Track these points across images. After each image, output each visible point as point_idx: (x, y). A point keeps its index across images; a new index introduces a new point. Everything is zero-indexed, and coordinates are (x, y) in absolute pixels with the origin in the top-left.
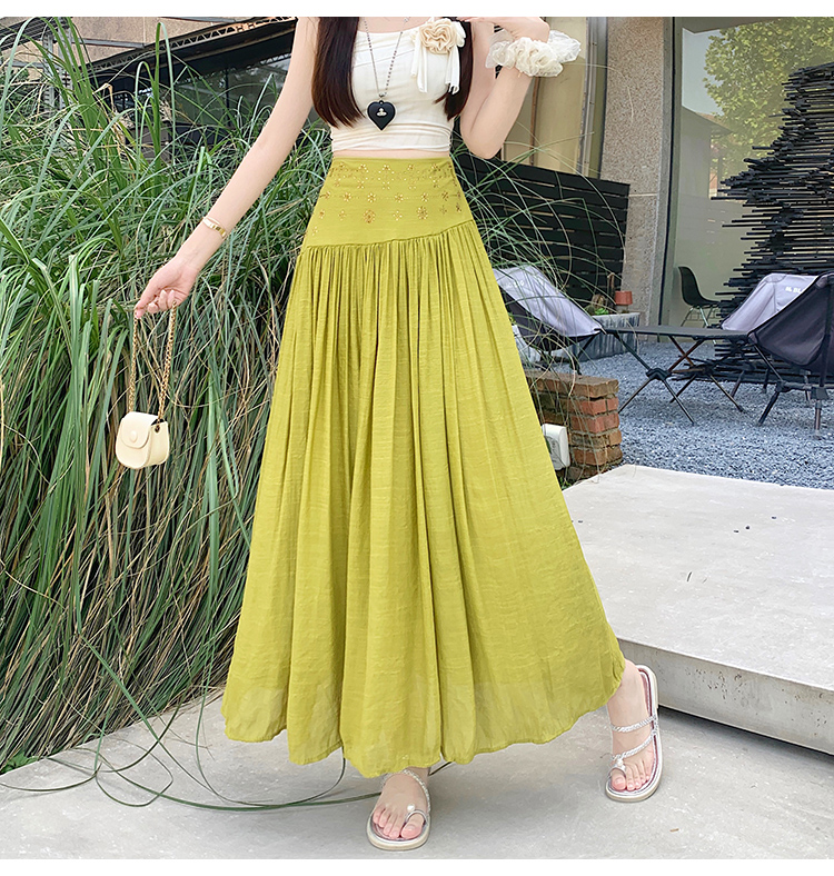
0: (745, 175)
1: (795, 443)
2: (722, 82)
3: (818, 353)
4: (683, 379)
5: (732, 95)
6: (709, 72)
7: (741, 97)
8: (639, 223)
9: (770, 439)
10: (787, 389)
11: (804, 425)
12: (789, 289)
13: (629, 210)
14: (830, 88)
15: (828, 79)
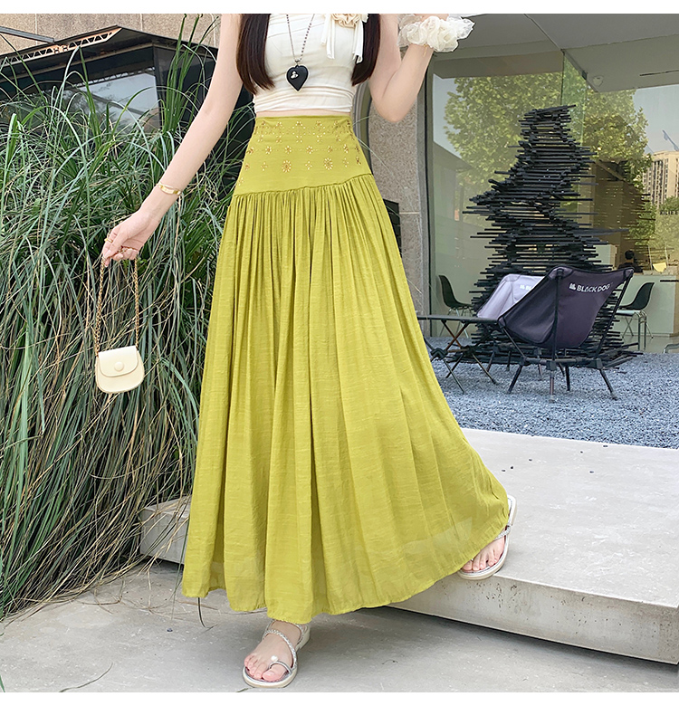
0: (488, 194)
1: (537, 406)
2: (459, 131)
3: (551, 332)
4: (453, 361)
5: (468, 143)
6: (449, 122)
7: (476, 145)
8: (409, 237)
9: (519, 403)
10: (528, 363)
11: (540, 393)
12: (522, 287)
13: (401, 226)
14: (556, 127)
15: (555, 119)
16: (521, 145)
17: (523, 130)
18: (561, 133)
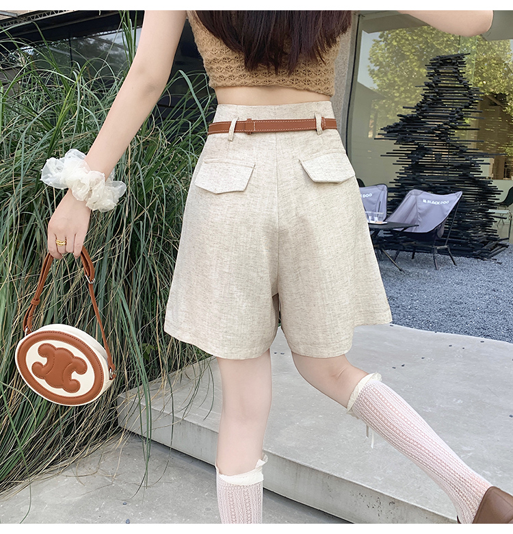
0: (397, 125)
14: (454, 70)
15: (454, 64)
16: (426, 86)
17: (428, 73)
18: (458, 76)
